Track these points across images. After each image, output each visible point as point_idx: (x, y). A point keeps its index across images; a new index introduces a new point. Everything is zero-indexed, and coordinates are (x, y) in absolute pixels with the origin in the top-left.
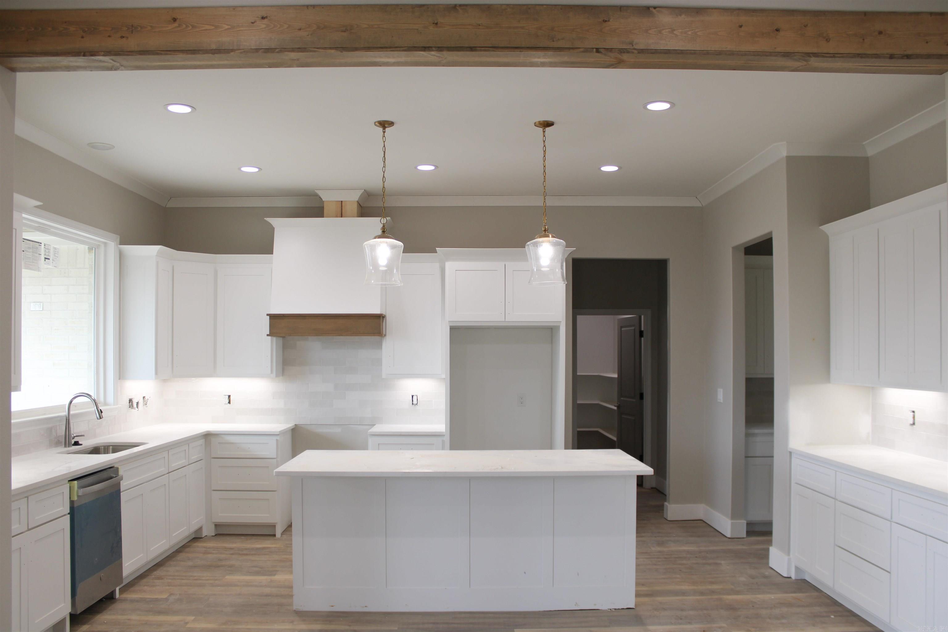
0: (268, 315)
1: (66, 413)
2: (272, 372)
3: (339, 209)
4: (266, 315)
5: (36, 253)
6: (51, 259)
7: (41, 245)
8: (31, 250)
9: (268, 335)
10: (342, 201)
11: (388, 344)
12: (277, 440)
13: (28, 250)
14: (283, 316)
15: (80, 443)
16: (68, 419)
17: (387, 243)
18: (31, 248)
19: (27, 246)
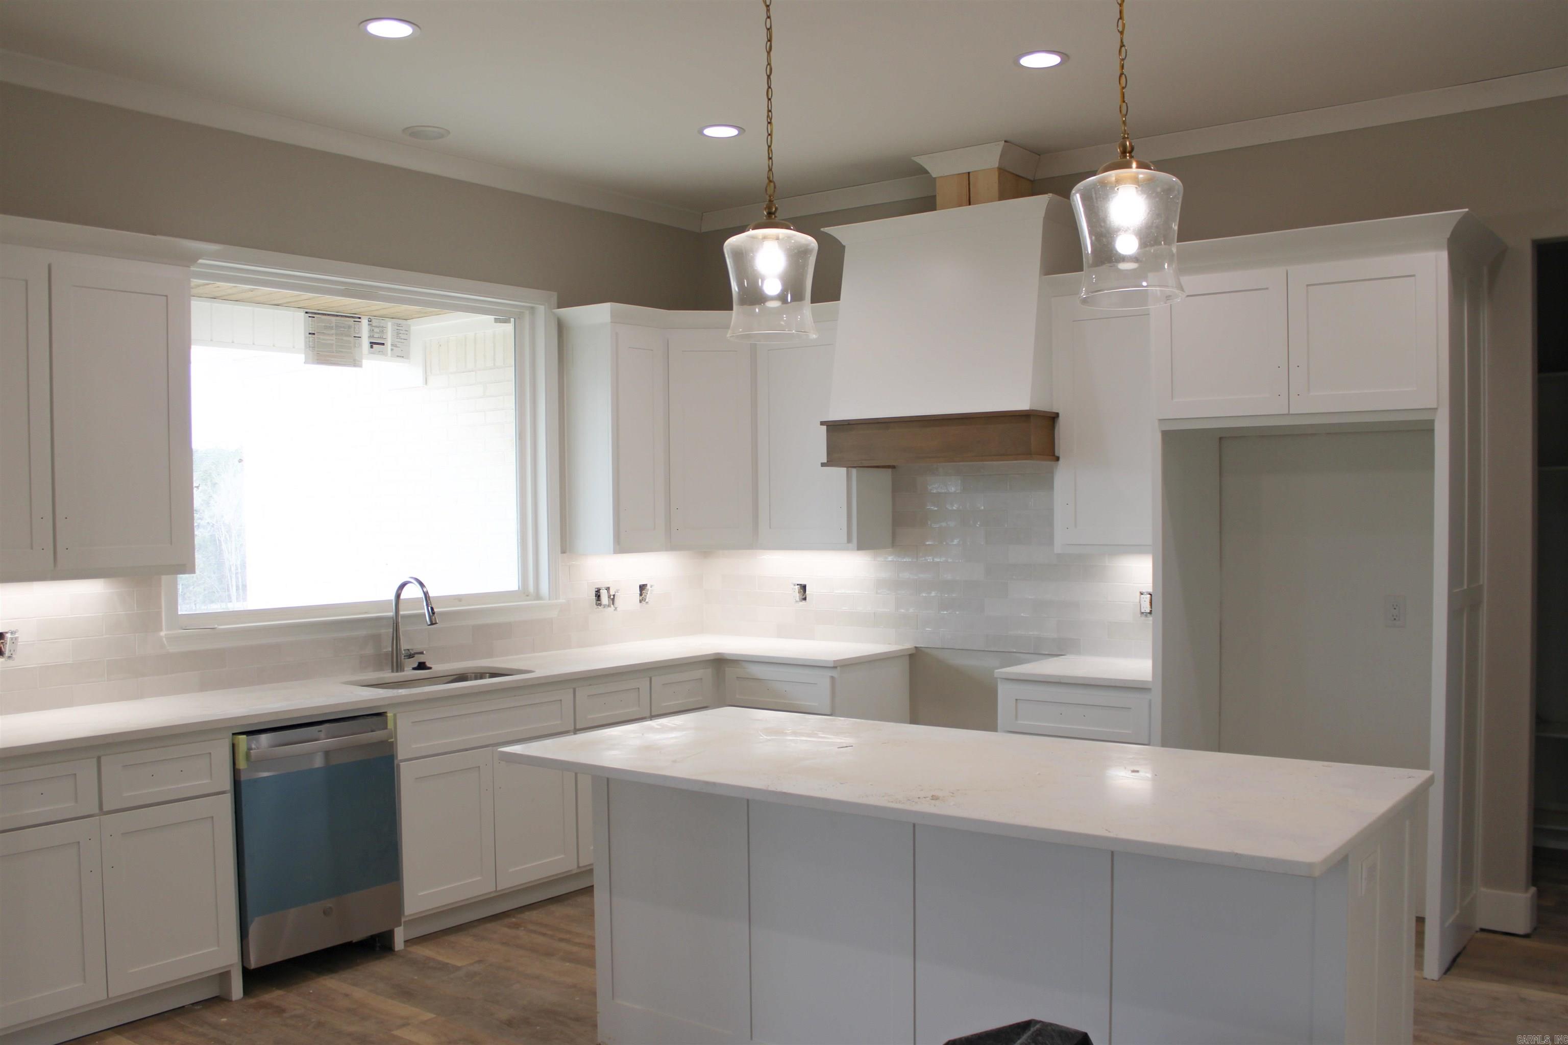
0: (822, 423)
1: (391, 614)
2: (849, 540)
3: (965, 190)
4: (819, 423)
5: (350, 336)
6: (389, 343)
7: (360, 322)
8: (333, 331)
9: (823, 465)
10: (969, 173)
11: (1063, 475)
12: (832, 678)
13: (324, 331)
14: (849, 424)
15: (428, 665)
16: (395, 622)
17: (778, 239)
18: (334, 327)
19: (324, 325)
